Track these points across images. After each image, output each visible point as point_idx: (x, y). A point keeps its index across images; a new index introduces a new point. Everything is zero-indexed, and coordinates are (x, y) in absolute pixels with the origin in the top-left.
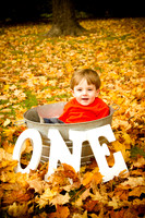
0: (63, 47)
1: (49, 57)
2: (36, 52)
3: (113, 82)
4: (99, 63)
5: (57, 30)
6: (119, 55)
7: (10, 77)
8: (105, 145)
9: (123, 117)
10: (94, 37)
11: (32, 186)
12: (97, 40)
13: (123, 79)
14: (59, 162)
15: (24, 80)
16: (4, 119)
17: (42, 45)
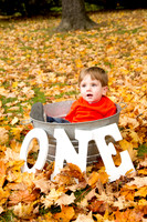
0: (73, 42)
1: (59, 53)
2: (45, 48)
3: (123, 78)
4: (109, 58)
5: (66, 25)
6: (129, 49)
7: (19, 74)
8: (111, 144)
9: (131, 114)
10: (104, 30)
11: (37, 186)
12: (108, 34)
13: (133, 74)
14: (65, 162)
15: (33, 77)
16: (13, 117)
17: (52, 40)
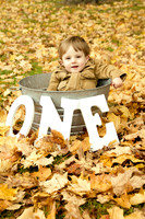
0: (81, 17)
1: (64, 27)
2: (50, 21)
6: (142, 27)
7: (18, 47)
8: (97, 115)
10: (118, 5)
11: (19, 149)
12: (121, 10)
16: (5, 89)
17: (59, 13)
